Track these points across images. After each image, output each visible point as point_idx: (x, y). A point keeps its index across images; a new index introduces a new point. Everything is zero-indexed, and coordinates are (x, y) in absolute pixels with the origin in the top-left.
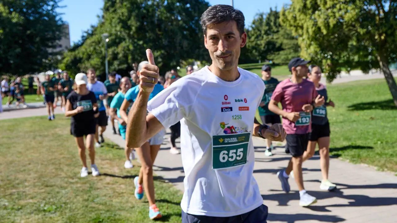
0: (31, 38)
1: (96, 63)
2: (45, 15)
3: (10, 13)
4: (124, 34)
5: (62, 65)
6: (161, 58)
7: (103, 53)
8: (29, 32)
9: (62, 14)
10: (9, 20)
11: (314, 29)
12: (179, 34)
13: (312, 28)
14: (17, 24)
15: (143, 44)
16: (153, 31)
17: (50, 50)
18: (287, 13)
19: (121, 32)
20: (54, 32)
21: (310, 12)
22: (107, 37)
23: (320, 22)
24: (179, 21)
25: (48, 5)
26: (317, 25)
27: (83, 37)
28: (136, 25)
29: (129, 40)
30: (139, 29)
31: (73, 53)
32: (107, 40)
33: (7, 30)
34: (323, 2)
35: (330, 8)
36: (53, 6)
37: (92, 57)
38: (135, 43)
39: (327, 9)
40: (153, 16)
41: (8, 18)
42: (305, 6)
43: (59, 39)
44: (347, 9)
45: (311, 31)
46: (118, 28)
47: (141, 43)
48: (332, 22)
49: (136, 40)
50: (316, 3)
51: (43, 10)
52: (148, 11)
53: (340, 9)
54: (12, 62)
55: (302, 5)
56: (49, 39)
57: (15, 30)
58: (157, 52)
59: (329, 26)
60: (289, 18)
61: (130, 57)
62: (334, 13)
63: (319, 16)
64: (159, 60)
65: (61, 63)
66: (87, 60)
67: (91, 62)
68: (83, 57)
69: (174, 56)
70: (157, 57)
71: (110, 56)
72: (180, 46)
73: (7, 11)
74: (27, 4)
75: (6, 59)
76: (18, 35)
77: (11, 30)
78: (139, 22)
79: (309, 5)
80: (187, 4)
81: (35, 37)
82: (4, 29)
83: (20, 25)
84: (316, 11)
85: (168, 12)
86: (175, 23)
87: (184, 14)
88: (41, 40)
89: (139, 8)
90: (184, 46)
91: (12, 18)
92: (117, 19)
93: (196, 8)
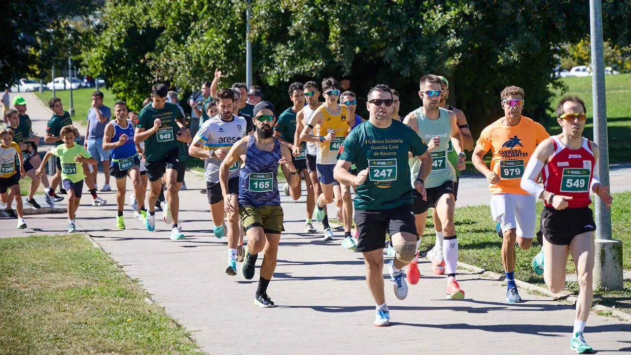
1: (209, 50)
5: (93, 57)
31: (125, 10)
37: (195, 26)
61: (335, 30)
64: (453, 41)
65: (91, 45)
66: (177, 38)
67: (191, 48)
68: (162, 28)
69: (514, 26)
70: (444, 30)
71: (261, 24)
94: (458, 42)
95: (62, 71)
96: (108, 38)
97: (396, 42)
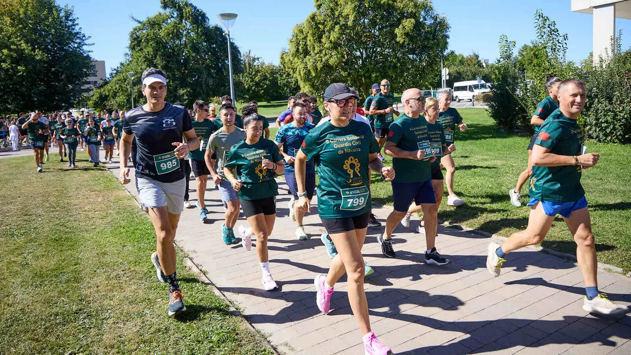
0: (56, 75)
1: (122, 100)
2: (71, 53)
3: (34, 50)
5: (90, 103)
6: (187, 96)
7: (129, 90)
8: (53, 69)
9: (89, 51)
11: (305, 71)
13: (303, 70)
14: (41, 61)
16: (178, 70)
18: (284, 57)
20: (81, 69)
21: (302, 56)
22: (133, 76)
23: (310, 65)
24: (206, 60)
25: (74, 43)
26: (307, 68)
27: (111, 74)
28: (162, 64)
30: (166, 67)
31: (99, 91)
32: (133, 78)
33: (30, 67)
34: (312, 47)
35: (318, 53)
36: (80, 43)
37: (118, 94)
39: (316, 54)
40: (178, 55)
41: (31, 55)
42: (298, 50)
43: (87, 75)
44: (331, 54)
45: (302, 73)
48: (319, 65)
50: (307, 49)
51: (70, 47)
52: (174, 50)
53: (326, 54)
55: (295, 50)
56: (76, 77)
57: (38, 68)
58: (183, 90)
59: (317, 69)
60: (286, 60)
62: (321, 57)
63: (309, 60)
64: (186, 97)
65: (90, 100)
66: (113, 98)
67: (117, 100)
68: (109, 95)
69: (200, 93)
70: (183, 95)
71: (136, 94)
72: (205, 84)
73: (30, 48)
74: (52, 41)
75: (30, 95)
76: (42, 72)
77: (34, 67)
78: (166, 60)
79: (301, 50)
80: (213, 45)
81: (60, 74)
82: (26, 66)
83: (45, 62)
84: (307, 55)
85: (194, 51)
86: (200, 62)
87: (210, 54)
88: (67, 77)
89: (165, 47)
90: (210, 84)
91: (35, 55)
92: (143, 57)
93: (222, 48)
94: (187, 97)
95: (84, 107)
96: (94, 98)
97: (171, 97)
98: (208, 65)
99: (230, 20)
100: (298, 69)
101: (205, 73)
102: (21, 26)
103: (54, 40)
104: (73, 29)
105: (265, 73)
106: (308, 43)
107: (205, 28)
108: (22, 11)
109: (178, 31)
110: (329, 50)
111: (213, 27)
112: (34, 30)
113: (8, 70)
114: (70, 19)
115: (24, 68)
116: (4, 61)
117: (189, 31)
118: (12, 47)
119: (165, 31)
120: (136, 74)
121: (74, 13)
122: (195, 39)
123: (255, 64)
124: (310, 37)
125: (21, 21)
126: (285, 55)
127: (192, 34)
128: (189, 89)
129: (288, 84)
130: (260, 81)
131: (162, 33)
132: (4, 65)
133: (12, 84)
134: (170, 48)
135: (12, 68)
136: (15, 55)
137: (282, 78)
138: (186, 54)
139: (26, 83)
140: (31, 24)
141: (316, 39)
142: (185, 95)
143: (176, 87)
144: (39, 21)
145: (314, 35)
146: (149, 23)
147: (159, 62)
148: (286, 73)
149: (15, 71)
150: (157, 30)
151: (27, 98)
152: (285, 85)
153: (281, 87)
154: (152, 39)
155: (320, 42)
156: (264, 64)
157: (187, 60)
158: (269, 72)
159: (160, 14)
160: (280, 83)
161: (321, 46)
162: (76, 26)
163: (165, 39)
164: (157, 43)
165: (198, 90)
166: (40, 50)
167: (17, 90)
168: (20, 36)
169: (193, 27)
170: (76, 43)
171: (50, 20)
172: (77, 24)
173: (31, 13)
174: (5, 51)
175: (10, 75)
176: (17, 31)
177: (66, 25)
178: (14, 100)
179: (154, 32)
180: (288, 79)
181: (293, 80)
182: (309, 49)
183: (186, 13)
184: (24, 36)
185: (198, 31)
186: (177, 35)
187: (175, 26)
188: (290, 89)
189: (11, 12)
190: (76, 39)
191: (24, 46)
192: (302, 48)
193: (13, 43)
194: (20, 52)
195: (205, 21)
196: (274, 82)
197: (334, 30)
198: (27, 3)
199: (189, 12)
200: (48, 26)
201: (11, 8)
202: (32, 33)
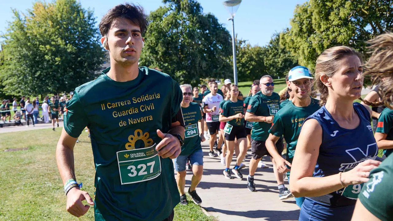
0: (81, 63)
2: (92, 45)
3: (66, 44)
4: (152, 58)
6: (183, 77)
8: (79, 59)
10: (65, 50)
12: (199, 56)
14: (71, 53)
15: (168, 66)
16: (176, 54)
17: (96, 72)
19: (150, 57)
20: (98, 58)
21: (306, 35)
24: (200, 45)
25: (94, 37)
26: (312, 46)
28: (162, 51)
29: (156, 63)
30: (165, 54)
33: (64, 58)
34: (317, 26)
35: (324, 31)
36: (98, 37)
38: (161, 65)
39: (322, 32)
40: (177, 42)
41: (65, 48)
42: (301, 30)
44: (340, 31)
45: (306, 52)
46: (148, 53)
47: (166, 65)
49: (162, 63)
50: (311, 27)
51: (91, 41)
52: (172, 38)
53: (334, 32)
54: (67, 83)
57: (69, 58)
58: (180, 72)
60: (288, 41)
62: (328, 35)
63: (314, 38)
72: (199, 66)
73: (64, 43)
74: (78, 37)
75: (63, 80)
76: (71, 62)
77: (66, 57)
78: (165, 47)
79: (305, 30)
80: (206, 31)
81: (84, 63)
82: (61, 57)
83: (73, 54)
84: (311, 34)
85: (189, 38)
86: (195, 47)
87: (203, 39)
88: (89, 65)
89: (165, 36)
90: (203, 66)
91: (67, 49)
92: (147, 46)
93: (214, 33)
98: (201, 48)
99: (233, 6)
100: (301, 48)
101: (199, 57)
102: (58, 27)
103: (81, 36)
104: (93, 26)
105: (251, 55)
106: (313, 21)
107: (199, 17)
108: (59, 15)
109: (176, 20)
110: (338, 26)
111: (206, 15)
112: (67, 30)
113: (49, 61)
114: (91, 18)
115: (59, 59)
116: (47, 54)
117: (185, 20)
118: (53, 43)
119: (166, 22)
120: (141, 60)
121: (94, 13)
122: (190, 27)
123: (242, 46)
124: (315, 16)
125: (58, 23)
126: (286, 35)
127: (188, 23)
128: (184, 72)
129: (274, 64)
130: (246, 62)
131: (163, 24)
132: (47, 57)
133: (51, 72)
134: (170, 36)
135: (52, 59)
136: (54, 49)
137: (268, 59)
138: (182, 41)
139: (60, 70)
140: (65, 25)
141: (322, 17)
142: (181, 77)
143: (174, 70)
144: (71, 21)
145: (320, 13)
146: (153, 16)
147: (160, 49)
148: (273, 54)
149: (53, 62)
150: (159, 22)
151: (61, 82)
152: (271, 65)
153: (267, 67)
154: (155, 29)
155: (327, 19)
156: (249, 46)
157: (183, 46)
158: (255, 53)
159: (161, 7)
160: (266, 64)
161: (327, 24)
162: (96, 24)
163: (165, 29)
164: (159, 33)
165: (193, 71)
166: (71, 44)
167: (54, 76)
168: (57, 35)
169: (189, 17)
170: (95, 37)
171: (78, 20)
172: (96, 22)
173: (65, 17)
174: (48, 47)
175: (50, 64)
176: (56, 31)
177: (88, 23)
178: (52, 83)
179: (156, 24)
180: (274, 59)
181: (279, 59)
182: (314, 27)
183: (183, 5)
184: (60, 34)
185: (193, 20)
186: (176, 25)
187: (174, 17)
188: (277, 69)
189: (52, 17)
190: (95, 34)
191: (60, 41)
192: (306, 27)
193: (53, 40)
194: (57, 46)
195: (199, 11)
196: (260, 63)
197: (344, 7)
198: (63, 9)
199: (186, 4)
200: (76, 25)
201: (52, 13)
202: (65, 32)
